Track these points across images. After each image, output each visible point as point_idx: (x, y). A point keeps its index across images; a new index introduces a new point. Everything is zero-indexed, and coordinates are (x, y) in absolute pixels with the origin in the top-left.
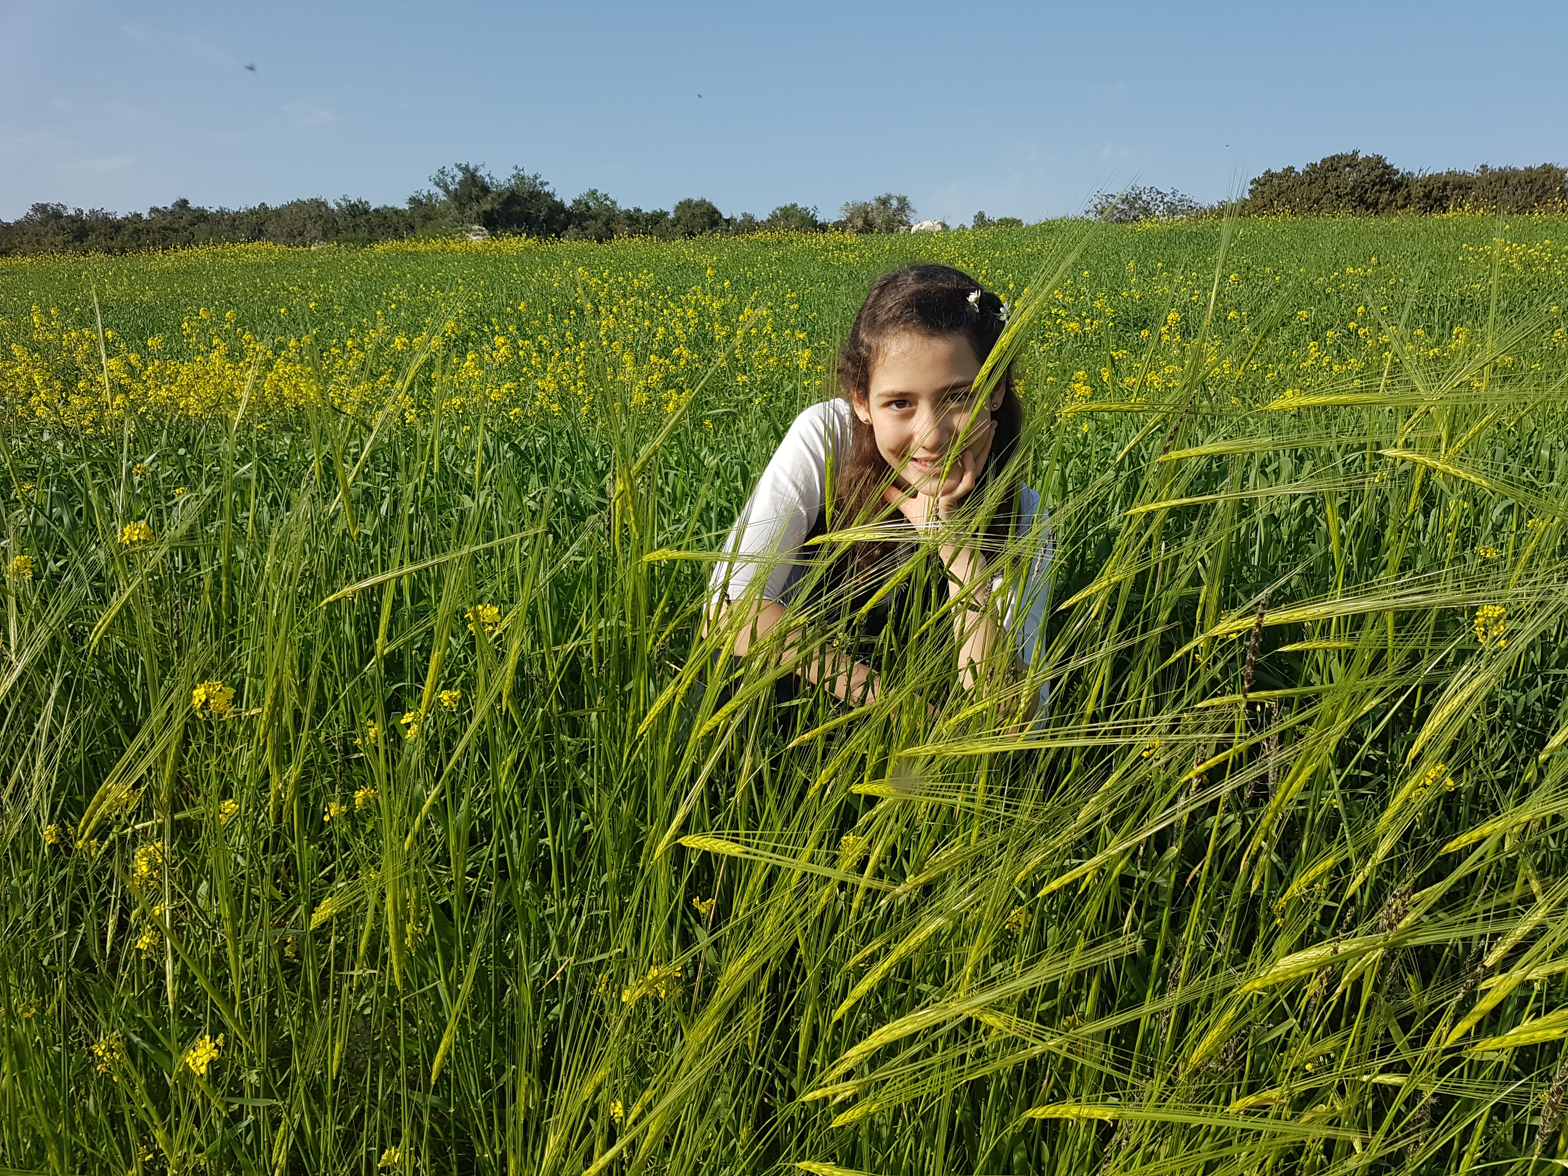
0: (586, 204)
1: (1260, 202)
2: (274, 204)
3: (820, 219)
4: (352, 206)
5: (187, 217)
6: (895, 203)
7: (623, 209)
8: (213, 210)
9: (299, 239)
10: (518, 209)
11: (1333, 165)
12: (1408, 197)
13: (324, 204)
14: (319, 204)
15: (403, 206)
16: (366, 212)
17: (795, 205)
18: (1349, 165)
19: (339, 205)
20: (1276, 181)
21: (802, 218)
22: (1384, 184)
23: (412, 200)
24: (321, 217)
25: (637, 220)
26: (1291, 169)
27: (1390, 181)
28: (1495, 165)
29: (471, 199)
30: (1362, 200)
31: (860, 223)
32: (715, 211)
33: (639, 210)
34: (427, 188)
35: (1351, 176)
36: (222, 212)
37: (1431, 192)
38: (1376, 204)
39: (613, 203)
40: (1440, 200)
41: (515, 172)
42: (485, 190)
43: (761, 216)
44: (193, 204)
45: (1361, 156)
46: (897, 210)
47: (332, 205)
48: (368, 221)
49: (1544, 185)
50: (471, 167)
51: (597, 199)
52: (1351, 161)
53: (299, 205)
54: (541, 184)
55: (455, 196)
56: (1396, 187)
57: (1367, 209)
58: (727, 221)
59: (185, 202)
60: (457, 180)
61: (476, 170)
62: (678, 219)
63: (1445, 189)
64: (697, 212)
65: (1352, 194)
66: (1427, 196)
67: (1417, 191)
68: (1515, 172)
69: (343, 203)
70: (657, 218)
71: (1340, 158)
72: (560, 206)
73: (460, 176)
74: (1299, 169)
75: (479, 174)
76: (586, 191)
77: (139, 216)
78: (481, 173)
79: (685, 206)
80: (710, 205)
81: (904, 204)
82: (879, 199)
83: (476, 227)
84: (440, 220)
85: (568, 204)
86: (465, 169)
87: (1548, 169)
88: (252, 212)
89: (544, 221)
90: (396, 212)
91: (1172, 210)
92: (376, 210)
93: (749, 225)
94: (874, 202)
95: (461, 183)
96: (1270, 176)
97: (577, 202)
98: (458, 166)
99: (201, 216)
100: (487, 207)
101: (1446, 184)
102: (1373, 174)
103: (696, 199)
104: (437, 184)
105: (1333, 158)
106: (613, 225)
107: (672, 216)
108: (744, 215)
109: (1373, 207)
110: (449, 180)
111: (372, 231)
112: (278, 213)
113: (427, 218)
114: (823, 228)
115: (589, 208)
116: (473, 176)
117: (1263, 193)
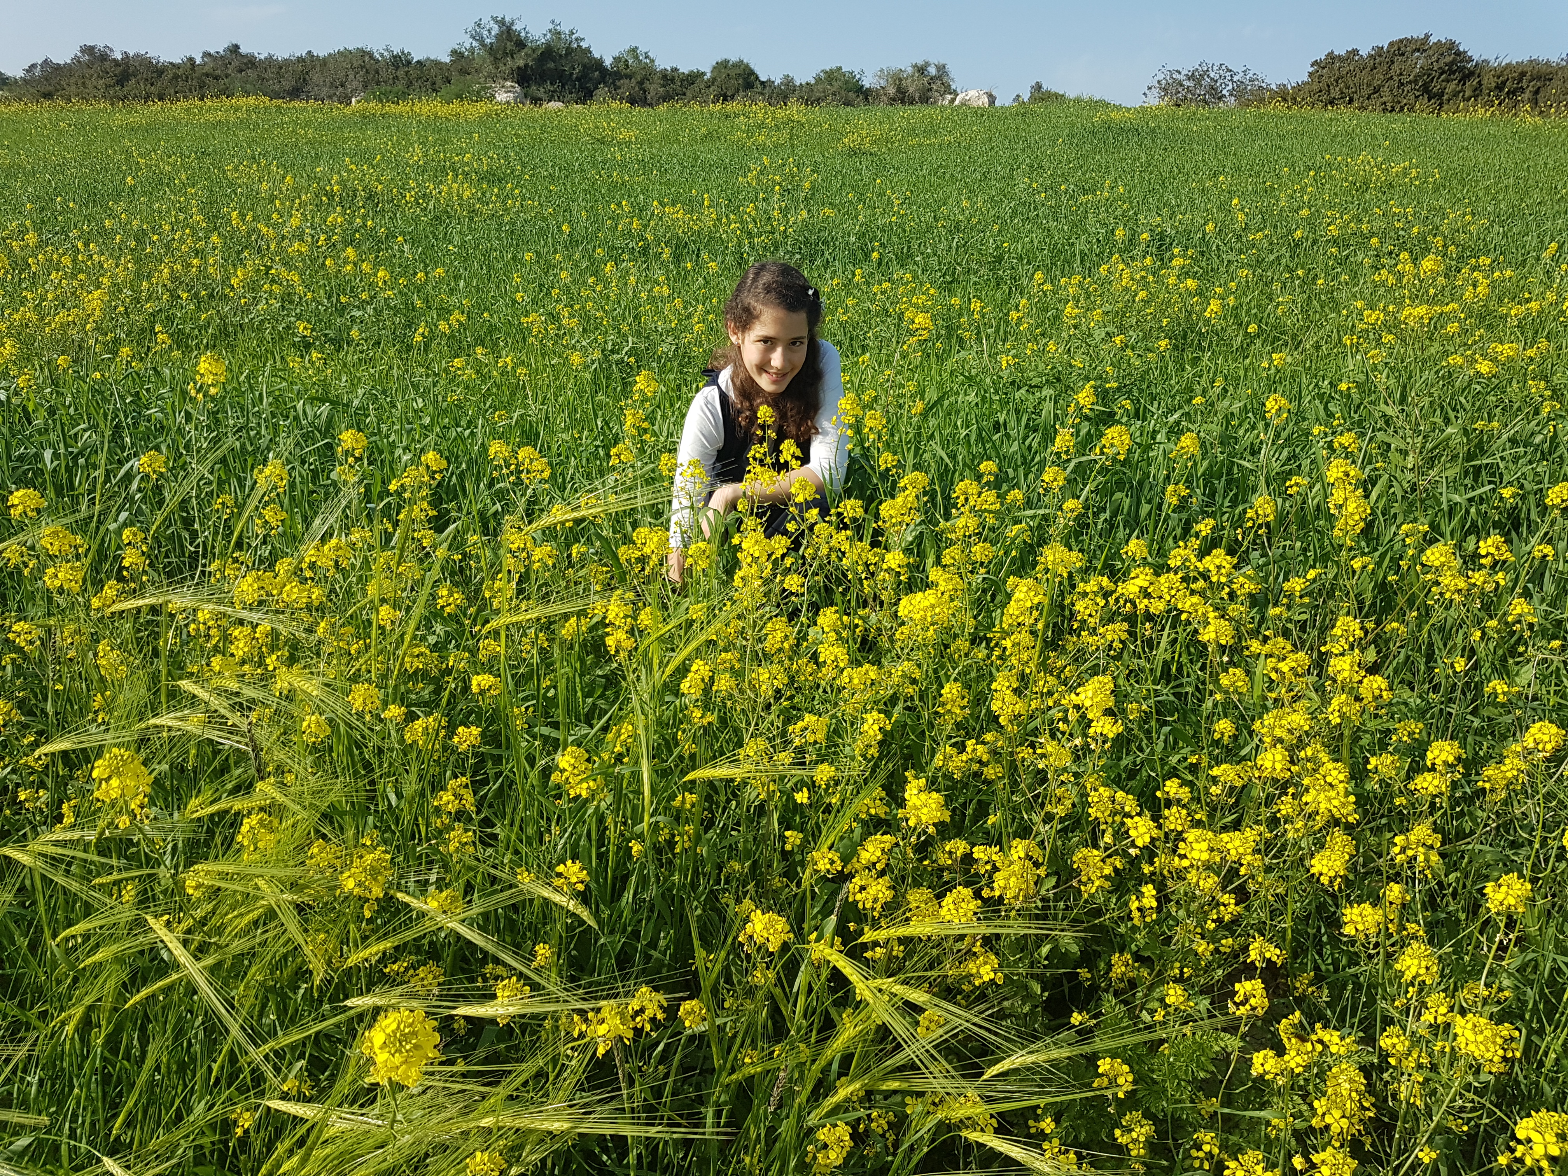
0: (626, 61)
1: (1317, 87)
2: (321, 51)
4: (395, 57)
5: (237, 63)
6: (933, 71)
7: (661, 68)
9: (341, 87)
11: (1401, 48)
12: (1478, 88)
13: (371, 55)
14: (364, 54)
15: (447, 59)
16: (409, 63)
17: (839, 69)
18: (1418, 50)
19: (382, 55)
20: (1337, 64)
21: (848, 82)
22: (1454, 73)
23: (454, 53)
24: (364, 66)
25: (674, 79)
26: (1355, 52)
27: (1461, 69)
29: (506, 53)
30: (1429, 90)
31: (893, 91)
32: (752, 73)
33: (676, 70)
34: (465, 41)
35: (1418, 62)
36: (270, 59)
37: (1504, 83)
38: (1439, 96)
39: (653, 61)
41: (551, 26)
42: (521, 44)
45: (1433, 40)
46: (938, 77)
47: (376, 55)
48: (407, 73)
50: (507, 19)
51: (636, 57)
52: (1421, 46)
53: (345, 54)
54: (578, 39)
55: (490, 50)
56: (1467, 76)
57: (1431, 100)
58: (762, 83)
59: (237, 47)
60: (493, 33)
61: (512, 24)
62: (714, 80)
63: (1520, 80)
64: (733, 73)
65: (1416, 81)
66: (1500, 87)
69: (386, 54)
70: (693, 78)
71: (1410, 41)
72: (598, 64)
73: (496, 29)
74: (1364, 52)
75: (514, 28)
76: (626, 47)
77: (192, 61)
78: (517, 27)
79: (722, 66)
80: (747, 66)
81: (943, 72)
82: (915, 66)
83: (509, 83)
84: (476, 75)
85: (608, 62)
86: (502, 22)
88: (299, 60)
89: (578, 79)
90: (437, 63)
92: (418, 62)
93: (787, 89)
94: (910, 70)
95: (497, 36)
96: (1331, 58)
97: (617, 60)
98: (495, 19)
99: (250, 62)
100: (521, 63)
101: (1522, 74)
102: (1444, 60)
103: (733, 59)
104: (474, 38)
105: (1401, 41)
106: (648, 87)
107: (708, 75)
108: (783, 77)
110: (485, 33)
112: (323, 61)
113: (464, 72)
115: (628, 66)
116: (509, 29)
117: (1323, 76)
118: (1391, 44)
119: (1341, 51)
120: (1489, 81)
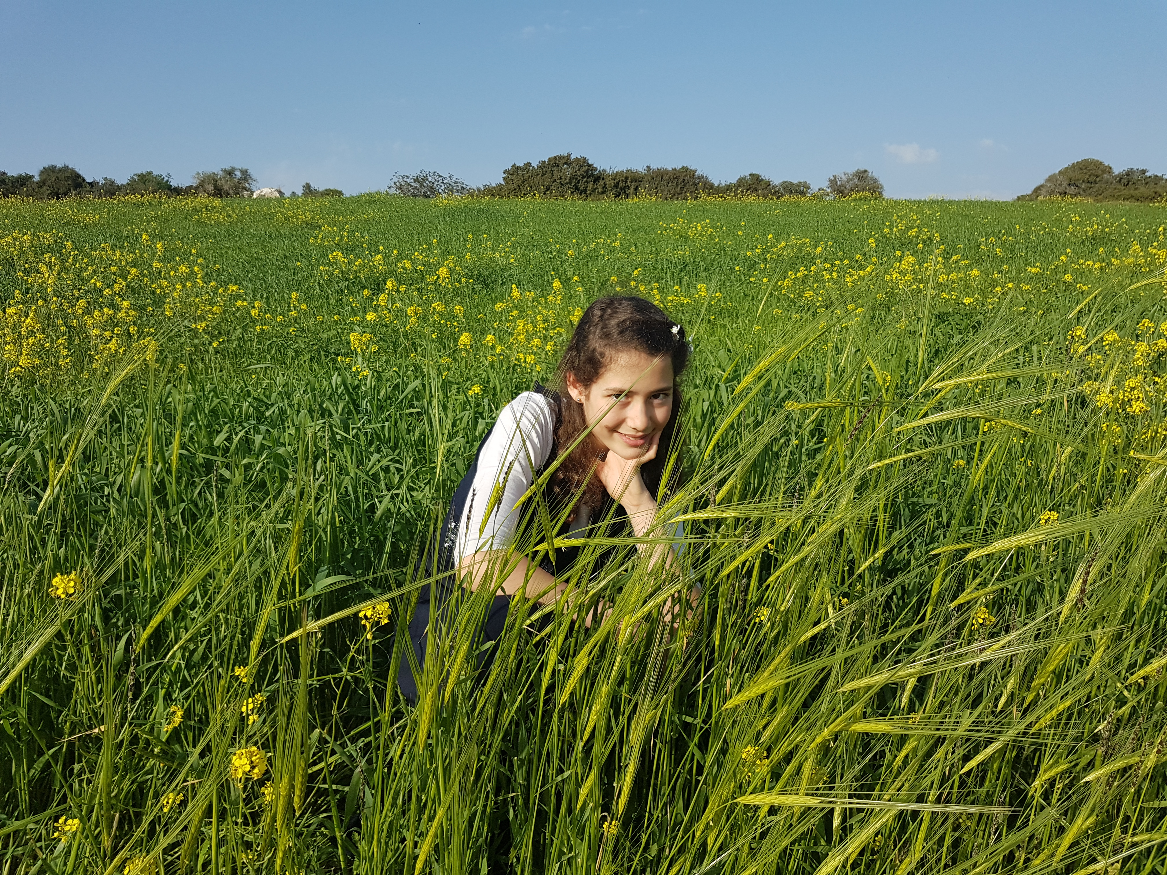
1: (511, 187)
3: (174, 184)
6: (239, 174)
11: (556, 162)
12: (604, 187)
17: (150, 173)
18: (566, 163)
20: (520, 172)
21: (158, 183)
22: (589, 177)
26: (529, 164)
27: (592, 175)
31: (210, 188)
32: (78, 176)
33: (4, 173)
35: (568, 172)
37: (618, 183)
40: (624, 189)
45: (573, 157)
46: (241, 179)
49: (684, 180)
52: (567, 160)
56: (597, 179)
58: (89, 183)
62: (43, 182)
63: (626, 182)
64: (61, 176)
66: (616, 186)
70: (22, 181)
71: (560, 158)
74: (535, 164)
79: (49, 171)
80: (73, 170)
81: (246, 175)
82: (225, 171)
87: (685, 170)
93: (111, 188)
94: (221, 172)
96: (516, 168)
101: (627, 178)
102: (582, 170)
103: (60, 165)
105: (555, 157)
107: (37, 178)
108: (105, 179)
109: (584, 193)
114: (178, 191)
117: (513, 180)
118: (549, 159)
119: (521, 164)
120: (610, 183)
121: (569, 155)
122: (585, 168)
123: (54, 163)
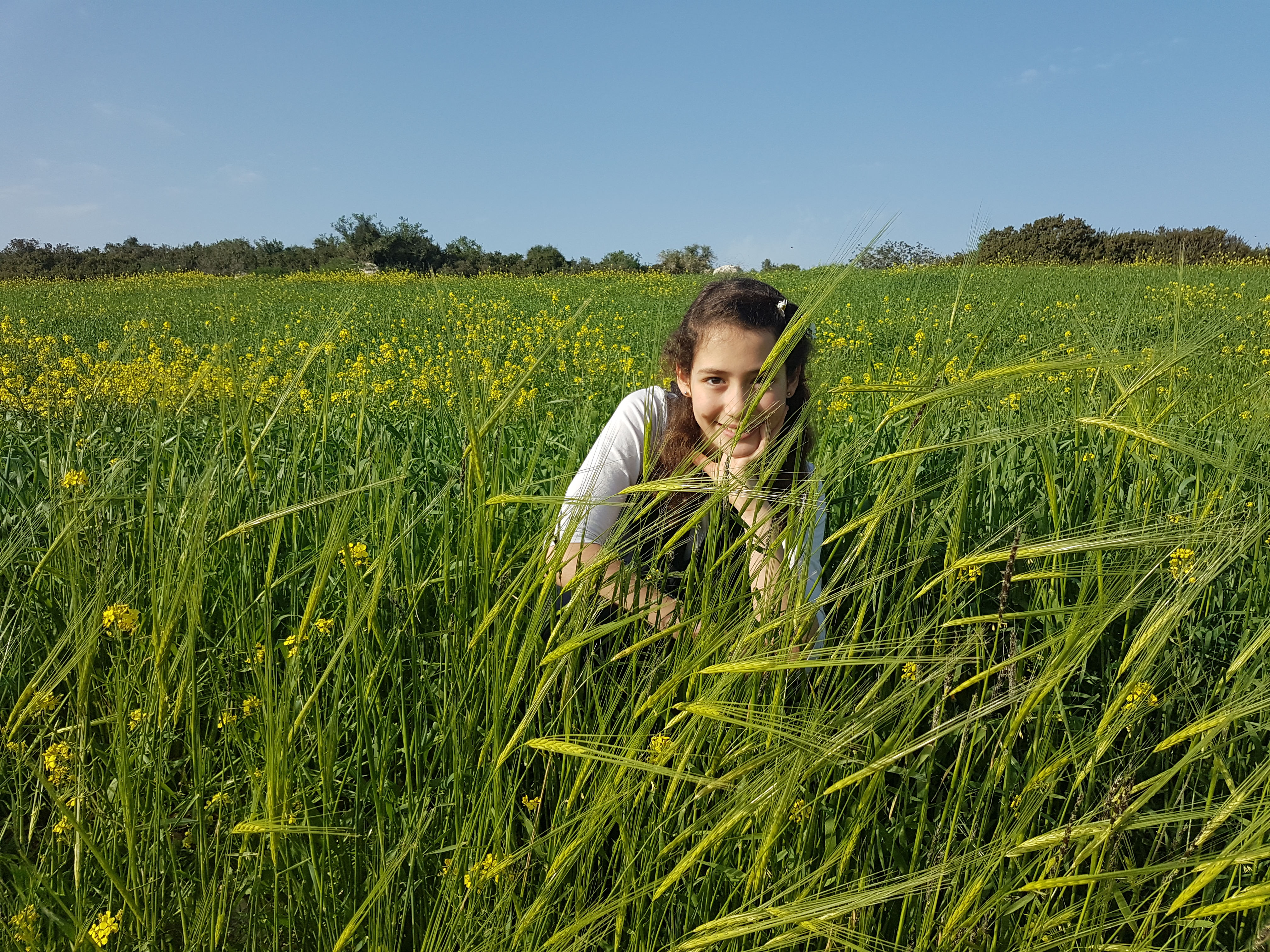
0: (457, 248)
1: (987, 253)
2: (206, 241)
3: (642, 263)
4: (269, 245)
5: (136, 252)
6: (700, 252)
7: (487, 252)
8: (157, 247)
9: (225, 270)
10: (402, 250)
11: (1044, 225)
12: (1103, 251)
13: (246, 243)
14: (242, 243)
15: (311, 246)
16: (280, 250)
17: (622, 252)
18: (1056, 226)
19: (258, 244)
20: (999, 238)
21: (628, 262)
22: (1084, 241)
23: (318, 241)
24: (243, 253)
25: (498, 260)
26: (1011, 228)
27: (1088, 238)
28: (1170, 227)
29: (364, 241)
30: (1066, 253)
31: (673, 266)
32: (559, 255)
33: (500, 254)
34: (329, 232)
35: (1058, 235)
36: (163, 248)
37: (1121, 247)
38: (1077, 256)
39: (479, 247)
40: (1128, 253)
41: (400, 221)
42: (376, 235)
43: (596, 259)
44: (140, 242)
45: (1065, 219)
46: (703, 256)
47: (253, 244)
48: (281, 257)
49: (1209, 243)
50: (365, 216)
51: (466, 244)
52: (1058, 223)
53: (226, 244)
54: (422, 231)
55: (352, 239)
56: (1093, 243)
57: (1071, 260)
58: (569, 263)
59: (135, 240)
60: (354, 226)
61: (369, 219)
62: (530, 261)
63: (1131, 245)
64: (546, 255)
65: (1059, 248)
66: (1118, 250)
67: (1110, 246)
68: (1186, 233)
69: (261, 243)
70: (513, 260)
71: (1049, 220)
72: (437, 249)
73: (356, 223)
74: (1017, 228)
75: (371, 222)
76: (458, 237)
77: (97, 250)
78: (374, 221)
79: (536, 251)
80: (555, 250)
81: (707, 253)
82: (688, 248)
83: (368, 264)
84: (340, 258)
85: (443, 247)
86: (361, 218)
87: (1211, 230)
88: (188, 249)
89: (423, 261)
90: (304, 250)
91: (918, 259)
92: (288, 249)
93: (586, 266)
94: (684, 251)
95: (357, 229)
96: (994, 233)
97: (450, 246)
98: (355, 216)
99: (147, 251)
100: (378, 248)
101: (1132, 241)
102: (1075, 233)
103: (545, 245)
104: (338, 230)
105: (1043, 220)
106: (478, 265)
107: (525, 258)
108: (583, 258)
109: (1076, 258)
110: (347, 226)
111: (284, 265)
112: (209, 250)
113: (329, 256)
114: (645, 269)
115: (459, 251)
116: (367, 224)
117: (989, 246)
118: (1036, 222)
119: (1001, 229)
121: (1061, 216)
122: (1079, 231)
123: (540, 244)
